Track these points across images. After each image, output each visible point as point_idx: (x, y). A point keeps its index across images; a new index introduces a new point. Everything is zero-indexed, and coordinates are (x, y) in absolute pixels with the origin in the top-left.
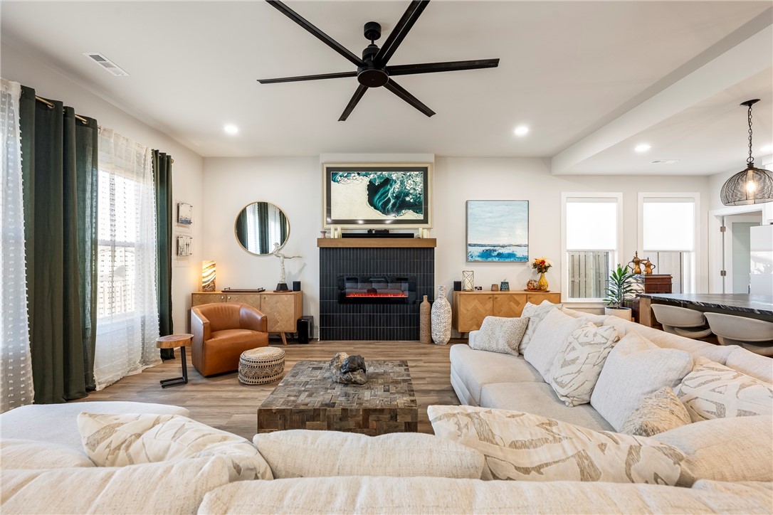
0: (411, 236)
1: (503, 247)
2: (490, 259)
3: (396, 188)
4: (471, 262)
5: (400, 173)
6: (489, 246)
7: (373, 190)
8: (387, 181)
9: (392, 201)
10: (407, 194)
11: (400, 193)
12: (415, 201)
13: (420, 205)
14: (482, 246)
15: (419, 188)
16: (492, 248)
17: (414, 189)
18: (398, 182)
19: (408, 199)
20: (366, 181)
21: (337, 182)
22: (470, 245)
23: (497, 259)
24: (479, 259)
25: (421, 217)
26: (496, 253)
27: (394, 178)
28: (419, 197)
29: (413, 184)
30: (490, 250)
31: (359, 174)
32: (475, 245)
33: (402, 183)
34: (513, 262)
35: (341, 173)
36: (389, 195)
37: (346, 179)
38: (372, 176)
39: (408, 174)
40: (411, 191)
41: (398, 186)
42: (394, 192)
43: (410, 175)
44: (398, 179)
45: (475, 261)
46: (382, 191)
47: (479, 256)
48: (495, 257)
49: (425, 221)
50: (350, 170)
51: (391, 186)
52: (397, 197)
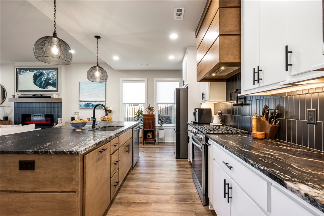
0: (50, 97)
1: (94, 102)
2: (89, 107)
3: (45, 76)
4: (81, 108)
5: (47, 71)
6: (88, 101)
7: (36, 78)
8: (42, 74)
9: (44, 82)
10: (50, 79)
11: (47, 79)
12: (53, 82)
13: (55, 84)
14: (85, 101)
15: (55, 77)
16: (89, 102)
17: (53, 77)
18: (46, 74)
19: (50, 81)
20: (33, 74)
21: (21, 74)
22: (80, 101)
23: (92, 107)
24: (84, 107)
25: (55, 89)
26: (91, 105)
27: (44, 73)
28: (55, 81)
29: (52, 75)
30: (89, 103)
31: (30, 71)
32: (82, 101)
33: (48, 74)
34: (98, 108)
35: (22, 71)
36: (42, 80)
37: (24, 73)
38: (35, 72)
39: (50, 71)
40: (52, 78)
41: (46, 76)
42: (44, 79)
43: (51, 71)
44: (46, 73)
45: (83, 108)
46: (39, 78)
47: (84, 106)
48: (91, 106)
49: (57, 91)
50: (26, 69)
51: (43, 76)
52: (45, 81)
